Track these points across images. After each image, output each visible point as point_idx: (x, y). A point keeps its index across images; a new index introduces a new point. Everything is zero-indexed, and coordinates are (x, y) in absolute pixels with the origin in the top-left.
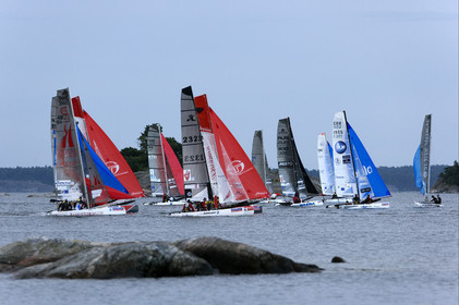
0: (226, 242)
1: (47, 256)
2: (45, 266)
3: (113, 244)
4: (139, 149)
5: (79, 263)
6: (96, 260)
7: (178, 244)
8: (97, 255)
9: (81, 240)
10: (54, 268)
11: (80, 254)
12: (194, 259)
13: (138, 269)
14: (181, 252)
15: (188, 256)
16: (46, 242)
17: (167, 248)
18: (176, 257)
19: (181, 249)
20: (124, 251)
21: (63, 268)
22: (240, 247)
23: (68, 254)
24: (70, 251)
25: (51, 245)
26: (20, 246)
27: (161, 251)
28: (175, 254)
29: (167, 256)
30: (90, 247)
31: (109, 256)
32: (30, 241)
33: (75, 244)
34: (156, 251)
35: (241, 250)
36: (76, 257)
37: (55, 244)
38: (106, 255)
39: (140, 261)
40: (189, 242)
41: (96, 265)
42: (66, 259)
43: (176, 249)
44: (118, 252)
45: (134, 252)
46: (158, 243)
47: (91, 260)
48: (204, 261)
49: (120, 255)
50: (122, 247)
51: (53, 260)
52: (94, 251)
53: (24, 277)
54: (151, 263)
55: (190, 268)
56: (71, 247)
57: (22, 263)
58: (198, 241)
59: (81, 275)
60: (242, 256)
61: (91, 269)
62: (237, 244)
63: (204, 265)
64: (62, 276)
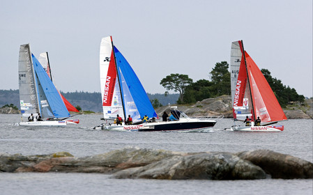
0: (277, 154)
1: (139, 162)
2: (137, 169)
3: (188, 154)
4: (210, 81)
5: (163, 168)
6: (176, 165)
7: (240, 155)
8: (177, 162)
9: (164, 150)
10: (144, 171)
11: (164, 161)
12: (251, 166)
13: (208, 173)
14: (242, 161)
15: (247, 164)
16: (138, 151)
17: (231, 157)
18: (238, 165)
19: (242, 158)
20: (198, 159)
21: (150, 171)
22: (287, 158)
23: (154, 161)
24: (156, 158)
25: (142, 153)
26: (118, 153)
27: (226, 160)
28: (237, 162)
29: (231, 164)
30: (171, 156)
31: (186, 163)
32: (126, 150)
33: (160, 153)
34: (223, 160)
35: (289, 161)
36: (160, 163)
37: (145, 152)
38: (184, 162)
39: (210, 167)
40: (248, 153)
41: (176, 169)
42: (153, 164)
43: (237, 159)
44: (193, 159)
45: (205, 160)
46: (224, 154)
47: (172, 165)
48: (259, 168)
49: (195, 162)
50: (196, 156)
51: (144, 165)
52: (174, 159)
53: (121, 177)
54: (218, 169)
55: (249, 173)
56: (157, 155)
57: (119, 166)
58: (255, 152)
59: (164, 176)
60: (289, 165)
61: (172, 173)
62: (285, 156)
63: (259, 171)
64: (149, 177)
